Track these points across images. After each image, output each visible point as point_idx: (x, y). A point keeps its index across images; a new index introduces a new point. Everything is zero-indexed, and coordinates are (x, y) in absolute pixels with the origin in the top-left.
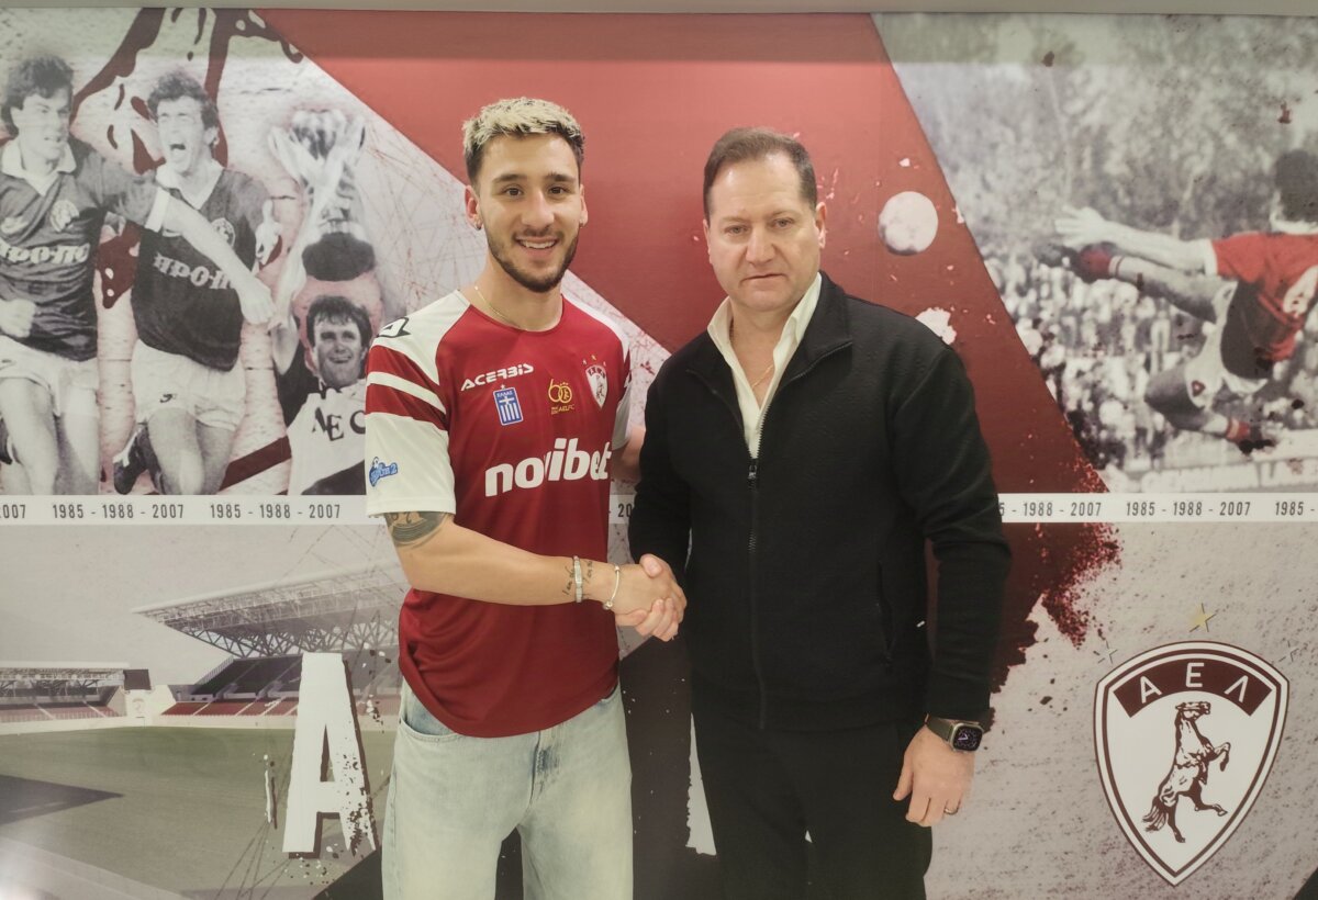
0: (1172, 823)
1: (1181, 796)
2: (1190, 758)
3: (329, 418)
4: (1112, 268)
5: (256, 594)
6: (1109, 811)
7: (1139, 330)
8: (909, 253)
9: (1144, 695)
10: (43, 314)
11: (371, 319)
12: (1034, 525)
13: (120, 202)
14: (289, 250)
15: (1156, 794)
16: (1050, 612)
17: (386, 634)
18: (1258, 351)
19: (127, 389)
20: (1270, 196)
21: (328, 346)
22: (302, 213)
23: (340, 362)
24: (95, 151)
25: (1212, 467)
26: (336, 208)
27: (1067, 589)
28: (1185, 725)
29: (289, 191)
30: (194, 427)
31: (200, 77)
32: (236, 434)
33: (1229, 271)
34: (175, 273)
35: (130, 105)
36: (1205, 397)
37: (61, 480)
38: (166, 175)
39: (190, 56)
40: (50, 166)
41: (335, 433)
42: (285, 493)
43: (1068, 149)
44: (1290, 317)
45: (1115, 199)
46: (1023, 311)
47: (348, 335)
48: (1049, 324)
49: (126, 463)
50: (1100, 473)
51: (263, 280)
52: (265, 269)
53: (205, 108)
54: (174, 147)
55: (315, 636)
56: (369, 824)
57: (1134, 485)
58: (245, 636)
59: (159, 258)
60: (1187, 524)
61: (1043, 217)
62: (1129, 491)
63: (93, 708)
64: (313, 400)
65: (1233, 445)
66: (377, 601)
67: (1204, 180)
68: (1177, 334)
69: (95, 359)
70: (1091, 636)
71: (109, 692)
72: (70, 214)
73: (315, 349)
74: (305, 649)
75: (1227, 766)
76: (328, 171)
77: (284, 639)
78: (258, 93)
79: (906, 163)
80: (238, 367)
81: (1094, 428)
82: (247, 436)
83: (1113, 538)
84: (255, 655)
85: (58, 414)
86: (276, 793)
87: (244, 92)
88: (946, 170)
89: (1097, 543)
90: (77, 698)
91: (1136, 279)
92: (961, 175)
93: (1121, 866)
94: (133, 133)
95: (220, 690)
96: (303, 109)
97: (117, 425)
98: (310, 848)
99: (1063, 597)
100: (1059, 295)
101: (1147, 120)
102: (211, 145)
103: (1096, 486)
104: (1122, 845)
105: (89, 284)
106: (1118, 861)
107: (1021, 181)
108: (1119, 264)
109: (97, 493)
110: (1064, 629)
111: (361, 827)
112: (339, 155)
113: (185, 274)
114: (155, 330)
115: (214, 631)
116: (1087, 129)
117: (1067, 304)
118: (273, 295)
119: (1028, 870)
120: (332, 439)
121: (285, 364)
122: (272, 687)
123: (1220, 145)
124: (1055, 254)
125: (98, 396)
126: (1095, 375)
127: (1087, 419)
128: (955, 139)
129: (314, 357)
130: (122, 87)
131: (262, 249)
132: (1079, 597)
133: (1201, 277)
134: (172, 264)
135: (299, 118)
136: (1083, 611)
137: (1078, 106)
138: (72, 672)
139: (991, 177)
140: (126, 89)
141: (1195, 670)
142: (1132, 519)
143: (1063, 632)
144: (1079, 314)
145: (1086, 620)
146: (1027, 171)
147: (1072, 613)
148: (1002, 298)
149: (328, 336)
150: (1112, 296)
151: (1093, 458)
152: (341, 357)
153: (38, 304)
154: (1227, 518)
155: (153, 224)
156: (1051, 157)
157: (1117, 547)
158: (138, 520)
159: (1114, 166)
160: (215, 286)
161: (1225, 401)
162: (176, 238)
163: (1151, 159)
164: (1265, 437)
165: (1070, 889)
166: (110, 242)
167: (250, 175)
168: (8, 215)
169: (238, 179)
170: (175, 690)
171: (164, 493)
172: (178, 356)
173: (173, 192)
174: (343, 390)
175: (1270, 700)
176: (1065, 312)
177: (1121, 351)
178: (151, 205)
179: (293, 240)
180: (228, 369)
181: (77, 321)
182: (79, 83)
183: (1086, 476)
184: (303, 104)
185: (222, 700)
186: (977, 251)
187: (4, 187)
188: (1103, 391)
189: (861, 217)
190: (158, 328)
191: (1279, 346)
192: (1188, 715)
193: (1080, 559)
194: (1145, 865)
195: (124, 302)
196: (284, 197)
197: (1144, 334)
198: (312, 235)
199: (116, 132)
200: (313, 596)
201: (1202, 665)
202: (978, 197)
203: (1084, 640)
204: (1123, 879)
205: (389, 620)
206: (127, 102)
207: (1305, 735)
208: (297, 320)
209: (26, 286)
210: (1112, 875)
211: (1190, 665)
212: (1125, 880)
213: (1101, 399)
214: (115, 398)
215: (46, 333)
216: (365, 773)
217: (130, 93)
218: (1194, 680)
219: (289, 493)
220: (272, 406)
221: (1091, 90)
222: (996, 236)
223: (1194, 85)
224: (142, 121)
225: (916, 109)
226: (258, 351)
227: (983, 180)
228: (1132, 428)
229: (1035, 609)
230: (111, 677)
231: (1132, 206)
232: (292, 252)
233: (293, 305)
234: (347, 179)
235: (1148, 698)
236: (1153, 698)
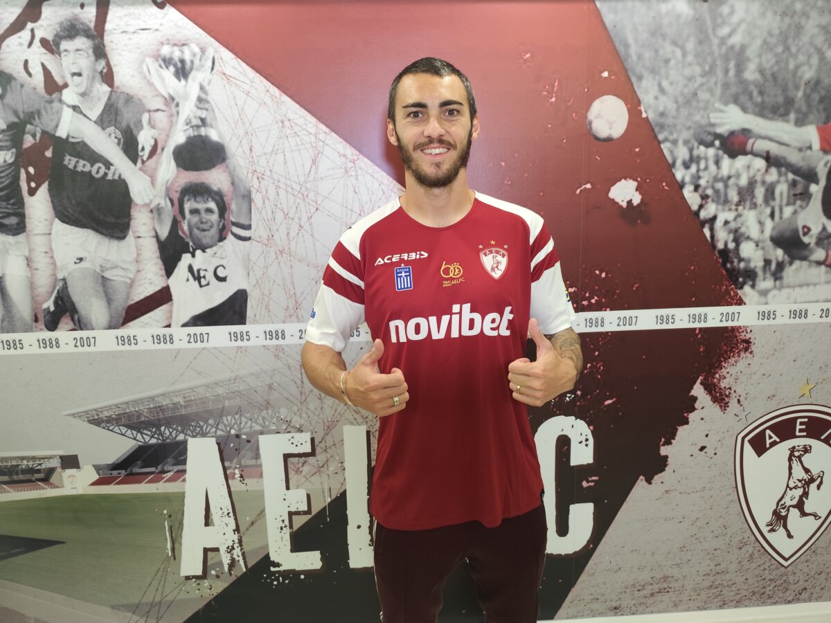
0: (785, 527)
1: (791, 508)
2: (798, 482)
3: (199, 271)
4: (749, 147)
5: (152, 398)
6: (744, 521)
7: (767, 190)
8: (609, 140)
9: (768, 442)
11: (225, 199)
12: (695, 329)
13: (36, 117)
14: (163, 149)
15: (775, 507)
16: (705, 389)
17: (246, 423)
19: (49, 255)
21: (195, 219)
22: (172, 122)
23: (204, 230)
24: (15, 79)
25: (815, 285)
26: (196, 117)
27: (717, 373)
28: (795, 461)
29: (160, 105)
30: (100, 280)
31: (90, 22)
32: (131, 285)
33: (828, 148)
34: (80, 169)
35: (39, 44)
36: (811, 237)
37: (5, 323)
38: (69, 96)
39: (82, 6)
41: (203, 282)
42: (169, 326)
43: (719, 62)
45: (751, 97)
46: (687, 179)
47: (209, 211)
48: (705, 188)
49: (52, 309)
50: (740, 292)
51: (145, 172)
52: (146, 164)
53: (95, 45)
54: (74, 74)
55: (196, 426)
56: (240, 554)
57: (763, 299)
58: (146, 428)
59: (67, 157)
60: (797, 325)
61: (702, 112)
62: (759, 304)
63: (39, 483)
64: (186, 259)
66: (238, 400)
67: (812, 83)
68: (792, 192)
69: (25, 234)
70: (733, 403)
71: (51, 471)
73: (186, 221)
74: (189, 435)
75: (821, 486)
76: (190, 88)
77: (174, 429)
78: (134, 32)
79: (605, 74)
80: (130, 237)
81: (736, 260)
82: (139, 286)
83: (748, 336)
84: (154, 441)
86: (174, 536)
87: (123, 32)
88: (634, 79)
89: (737, 340)
90: (27, 477)
91: (765, 155)
92: (644, 83)
93: (751, 556)
94: (43, 65)
95: (128, 467)
96: (168, 44)
97: (43, 281)
98: (199, 573)
99: (714, 378)
100: (713, 168)
101: (773, 41)
102: (101, 72)
103: (737, 301)
104: (752, 543)
105: (16, 179)
106: (750, 553)
107: (686, 86)
108: (753, 144)
109: (32, 332)
110: (715, 400)
111: (235, 556)
112: (196, 78)
113: (87, 169)
114: (68, 211)
115: (123, 425)
116: (732, 47)
117: (718, 174)
118: (153, 183)
119: (691, 562)
120: (201, 286)
121: (164, 233)
122: (167, 463)
123: (822, 58)
124: (710, 138)
125: (29, 261)
126: (736, 224)
127: (731, 255)
128: (640, 56)
129: (185, 227)
130: (32, 30)
131: (143, 149)
132: (725, 378)
133: (809, 152)
134: (77, 162)
135: (166, 51)
136: (727, 387)
137: (724, 31)
138: (23, 458)
139: (665, 84)
140: (36, 32)
141: (801, 424)
142: (761, 323)
143: (714, 402)
144: (726, 180)
145: (730, 393)
146: (691, 79)
147: (720, 389)
148: (673, 171)
149: (195, 212)
150: (749, 167)
151: (735, 282)
152: (205, 226)
154: (824, 320)
155: (62, 133)
156: (707, 68)
157: (751, 343)
158: (63, 349)
159: (751, 74)
160: (110, 177)
161: (824, 238)
162: (78, 143)
163: (776, 68)
165: (718, 573)
166: (30, 147)
167: (131, 94)
169: (122, 97)
170: (98, 468)
171: (82, 329)
172: (86, 230)
173: (75, 108)
174: (207, 250)
176: (716, 179)
177: (754, 206)
178: (59, 119)
179: (166, 142)
180: (123, 238)
181: (9, 207)
183: (730, 294)
184: (168, 40)
185: (132, 474)
186: (656, 137)
188: (742, 235)
189: (574, 115)
190: (70, 210)
192: (797, 454)
193: (726, 352)
194: (767, 555)
195: (43, 191)
196: (158, 110)
197: (770, 193)
198: (180, 137)
199: (30, 64)
200: (192, 398)
201: (806, 420)
202: (656, 98)
203: (728, 407)
204: (752, 564)
205: (248, 413)
206: (37, 41)
208: (171, 200)
210: (745, 562)
211: (799, 421)
212: (754, 565)
213: (740, 240)
214: (41, 262)
216: (236, 519)
217: (39, 34)
218: (801, 431)
219: (172, 326)
220: (156, 264)
221: (735, 19)
222: (669, 126)
223: (805, 15)
224: (49, 56)
225: (612, 35)
226: (144, 224)
227: (660, 86)
228: (762, 259)
229: (695, 387)
230: (51, 460)
231: (763, 102)
232: (165, 151)
233: (168, 190)
234: (203, 96)
235: (770, 444)
236: (773, 444)
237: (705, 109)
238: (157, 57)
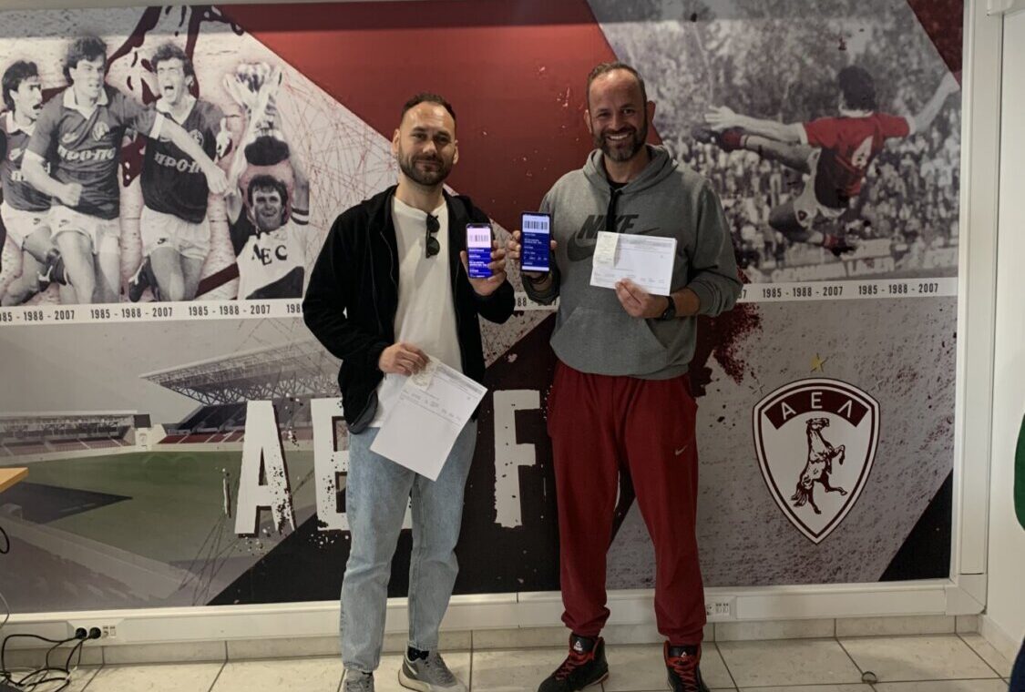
0: (811, 501)
1: (815, 483)
2: (819, 456)
3: (263, 251)
4: (742, 142)
5: (218, 364)
7: (762, 180)
9: (785, 414)
10: (87, 192)
11: (287, 189)
13: (134, 122)
14: (236, 148)
15: (798, 481)
16: (719, 362)
17: (300, 387)
18: (839, 191)
19: (138, 236)
20: (837, 94)
21: (261, 206)
22: (245, 125)
23: (269, 215)
24: (119, 92)
25: (816, 265)
26: (265, 121)
27: (729, 346)
28: (813, 434)
29: (235, 111)
30: (179, 258)
31: (182, 45)
32: (205, 263)
33: (815, 141)
34: (167, 164)
35: (141, 64)
36: (808, 221)
37: (96, 294)
38: (162, 105)
39: (177, 34)
40: (92, 102)
41: (267, 260)
42: (235, 298)
43: (710, 71)
44: (857, 169)
45: (741, 100)
47: (273, 199)
49: (137, 282)
50: (744, 272)
51: (221, 167)
52: (223, 160)
53: (185, 64)
54: (166, 88)
55: (255, 390)
56: (290, 513)
57: (767, 279)
58: (211, 391)
59: (158, 155)
60: (804, 302)
61: (697, 113)
62: (764, 282)
63: (114, 441)
64: (253, 240)
65: (827, 250)
66: (293, 366)
67: (796, 87)
68: (786, 181)
69: (118, 219)
70: (747, 375)
71: (125, 429)
72: (104, 130)
73: (254, 208)
74: (249, 398)
75: (844, 461)
76: (262, 98)
77: (235, 392)
78: (217, 54)
80: (206, 222)
81: (739, 242)
82: (212, 263)
83: (755, 312)
84: (217, 403)
85: (95, 253)
86: (231, 494)
87: (209, 54)
89: (746, 316)
90: (105, 434)
91: (757, 149)
93: (779, 530)
94: (143, 81)
95: (193, 427)
96: (244, 63)
97: (131, 258)
98: (252, 531)
99: (727, 351)
100: (711, 161)
101: (757, 52)
102: (189, 86)
104: (780, 517)
105: (115, 171)
106: (777, 527)
107: (681, 92)
108: (747, 139)
109: (118, 302)
110: (729, 372)
111: (285, 515)
112: (266, 90)
113: (173, 164)
114: (155, 200)
115: (191, 388)
116: (721, 59)
117: (715, 166)
118: (227, 176)
120: (264, 264)
121: (235, 218)
122: (227, 424)
123: (803, 66)
124: (706, 135)
125: (120, 241)
126: (737, 210)
129: (253, 213)
130: (136, 54)
131: (220, 148)
132: (737, 351)
133: (798, 146)
134: (166, 158)
135: (242, 69)
136: (740, 360)
137: (713, 45)
138: (101, 417)
139: (663, 90)
140: (139, 55)
141: (816, 397)
142: (767, 300)
143: (729, 374)
144: (723, 172)
145: (743, 366)
146: (686, 85)
147: (734, 362)
149: (261, 200)
150: (743, 160)
152: (269, 212)
153: (84, 186)
154: (828, 297)
155: (154, 135)
156: (699, 76)
157: (759, 318)
158: (144, 318)
159: (739, 80)
160: (191, 171)
161: (820, 223)
162: (167, 143)
163: (761, 75)
164: (848, 245)
165: (748, 547)
166: (128, 146)
168: (67, 132)
169: (205, 105)
170: (166, 427)
171: (160, 300)
172: (168, 215)
173: (167, 115)
174: (271, 233)
175: (868, 415)
176: (715, 171)
177: (751, 194)
178: (153, 124)
179: (239, 141)
180: (200, 222)
181: (107, 195)
182: (110, 53)
184: (244, 60)
185: (196, 433)
186: (658, 136)
187: (65, 115)
188: (743, 219)
190: (156, 198)
191: (850, 187)
192: (815, 427)
193: (736, 327)
194: (796, 530)
195: (136, 182)
196: (233, 116)
197: (765, 182)
198: (250, 138)
199: (132, 80)
200: (253, 364)
201: (820, 393)
203: (742, 379)
204: (782, 540)
205: (301, 377)
206: (138, 62)
207: (894, 440)
208: (242, 190)
209: (76, 175)
210: (774, 537)
211: (813, 394)
213: (741, 225)
214: (130, 242)
215: (89, 203)
216: (287, 479)
217: (141, 57)
218: (816, 404)
219: (239, 298)
220: (227, 244)
221: (721, 35)
222: (669, 125)
223: (783, 29)
224: (148, 73)
225: (615, 50)
226: (218, 210)
227: (658, 92)
228: (762, 241)
229: (709, 360)
230: (126, 419)
231: (752, 104)
232: (239, 149)
233: (239, 181)
234: (271, 104)
235: (787, 416)
236: (790, 416)
237: (700, 110)
238: (234, 74)
